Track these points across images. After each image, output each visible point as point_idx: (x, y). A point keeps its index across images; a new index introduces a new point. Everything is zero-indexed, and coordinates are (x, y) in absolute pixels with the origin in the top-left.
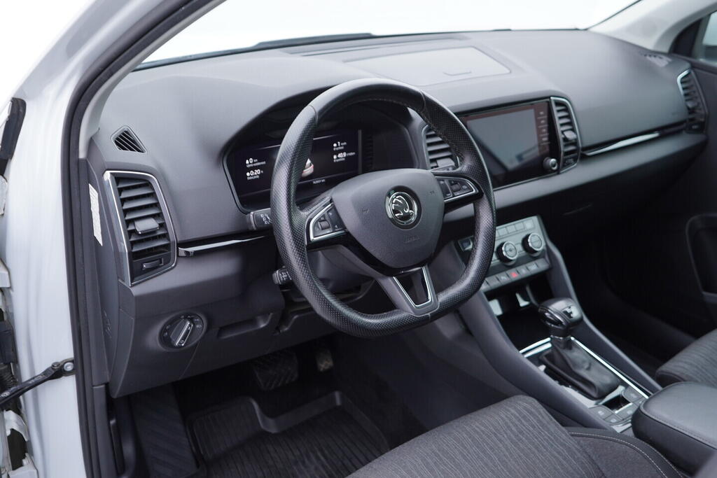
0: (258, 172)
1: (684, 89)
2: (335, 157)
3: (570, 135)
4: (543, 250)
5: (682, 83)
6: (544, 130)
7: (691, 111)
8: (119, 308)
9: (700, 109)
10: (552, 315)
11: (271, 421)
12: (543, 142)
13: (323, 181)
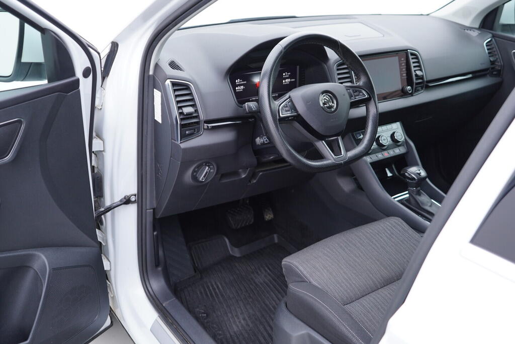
0: (242, 87)
1: (488, 49)
2: (284, 81)
3: (419, 73)
4: (403, 141)
5: (487, 46)
6: (404, 70)
7: (492, 63)
8: (171, 157)
9: (498, 62)
10: (409, 175)
11: (236, 250)
12: (403, 76)
13: (277, 95)
